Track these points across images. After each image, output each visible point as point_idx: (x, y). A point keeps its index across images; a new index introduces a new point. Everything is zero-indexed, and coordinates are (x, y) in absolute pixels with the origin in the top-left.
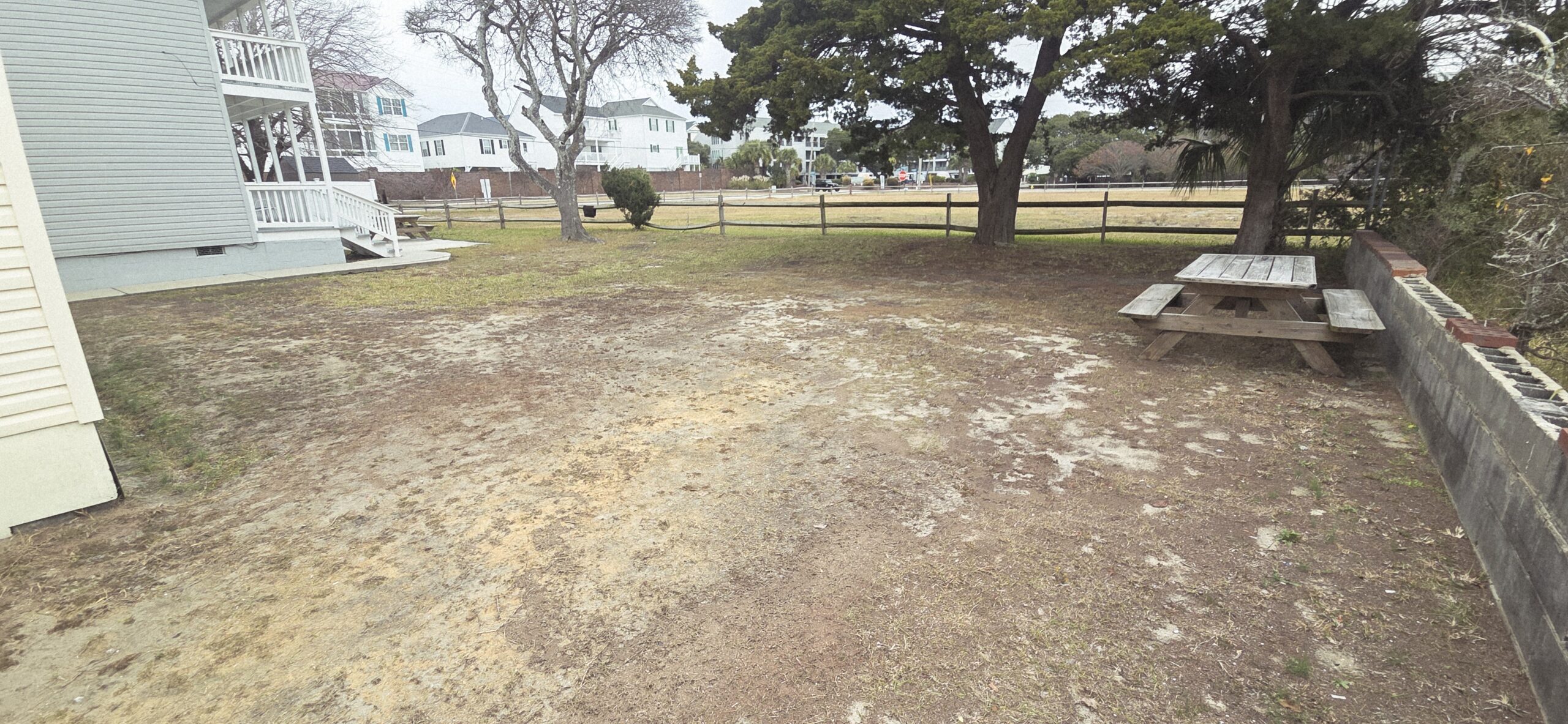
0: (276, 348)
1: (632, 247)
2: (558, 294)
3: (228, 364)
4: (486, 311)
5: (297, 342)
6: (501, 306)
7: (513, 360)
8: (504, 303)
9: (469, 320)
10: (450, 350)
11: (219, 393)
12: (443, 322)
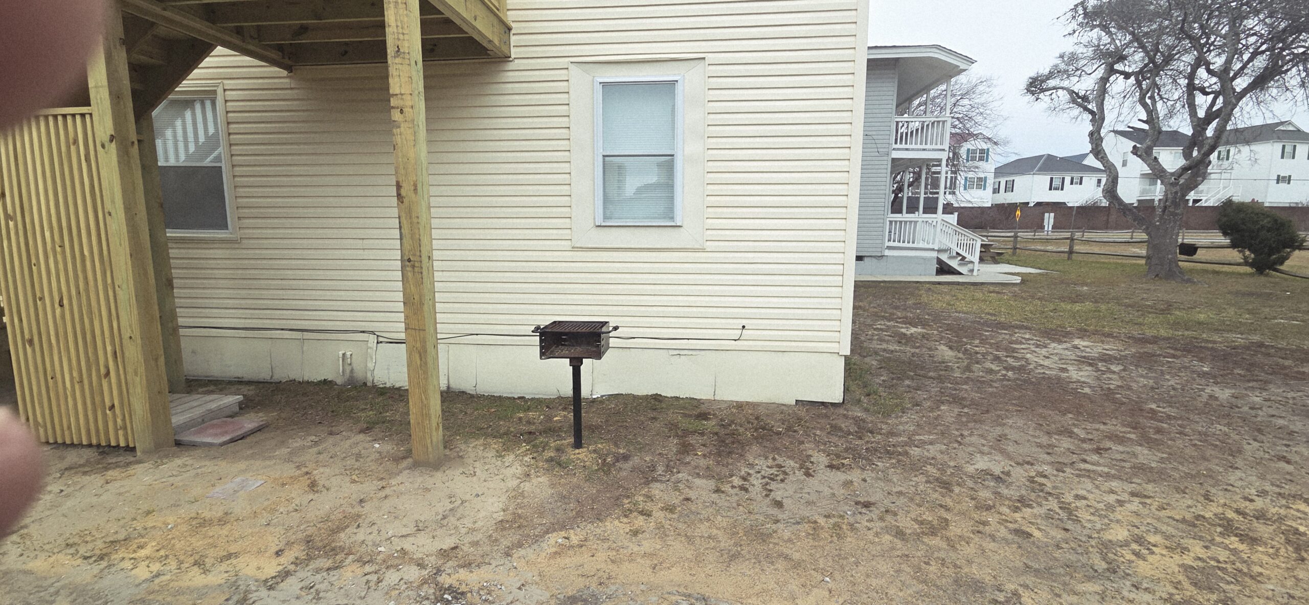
0: (903, 330)
1: (1251, 294)
2: (1149, 333)
3: (877, 335)
4: (1067, 335)
5: (915, 329)
6: (1083, 333)
7: (1112, 387)
8: (1086, 331)
9: (1054, 340)
10: (1042, 362)
11: (876, 353)
12: (1027, 336)
